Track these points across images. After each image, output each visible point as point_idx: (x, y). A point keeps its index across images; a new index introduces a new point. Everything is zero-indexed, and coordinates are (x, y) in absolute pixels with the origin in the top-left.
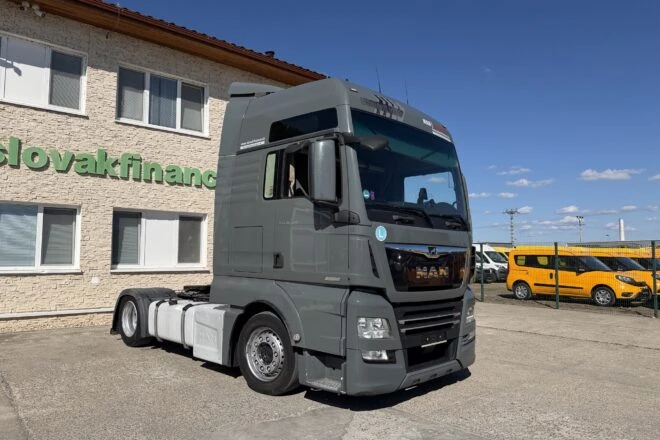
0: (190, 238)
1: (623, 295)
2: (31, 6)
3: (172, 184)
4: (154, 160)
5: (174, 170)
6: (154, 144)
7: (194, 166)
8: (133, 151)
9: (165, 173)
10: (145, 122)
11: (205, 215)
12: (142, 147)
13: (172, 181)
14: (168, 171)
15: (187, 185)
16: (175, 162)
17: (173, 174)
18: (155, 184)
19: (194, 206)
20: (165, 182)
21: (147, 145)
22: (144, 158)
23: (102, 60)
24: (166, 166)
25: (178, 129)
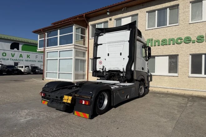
4: (158, 39)
6: (157, 33)
7: (172, 37)
8: (150, 38)
10: (156, 27)
11: (178, 55)
16: (165, 38)
19: (173, 52)
21: (155, 34)
22: (154, 39)
23: (142, 13)
24: (161, 40)
25: (168, 25)
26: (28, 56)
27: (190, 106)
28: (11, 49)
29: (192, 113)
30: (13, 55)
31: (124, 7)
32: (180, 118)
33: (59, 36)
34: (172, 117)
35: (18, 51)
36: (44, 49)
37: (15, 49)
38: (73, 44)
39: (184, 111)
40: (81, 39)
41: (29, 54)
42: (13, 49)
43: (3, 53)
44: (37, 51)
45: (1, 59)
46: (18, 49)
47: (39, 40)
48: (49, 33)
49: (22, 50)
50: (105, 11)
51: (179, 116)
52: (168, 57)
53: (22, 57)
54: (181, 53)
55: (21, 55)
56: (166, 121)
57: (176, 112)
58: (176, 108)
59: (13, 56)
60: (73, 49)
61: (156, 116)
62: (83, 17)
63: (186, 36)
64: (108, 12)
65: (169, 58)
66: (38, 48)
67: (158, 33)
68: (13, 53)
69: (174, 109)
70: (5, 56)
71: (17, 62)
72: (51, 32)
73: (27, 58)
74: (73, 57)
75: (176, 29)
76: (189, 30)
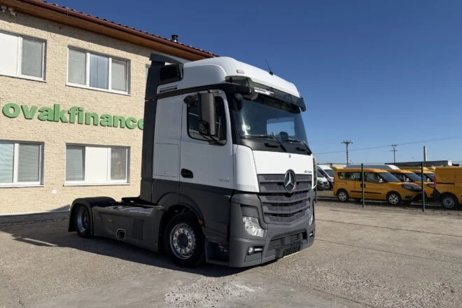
0: (119, 163)
1: (406, 197)
2: (7, 8)
7: (120, 115)
8: (78, 105)
10: (87, 86)
11: (130, 147)
12: (85, 102)
16: (108, 112)
18: (94, 127)
19: (121, 141)
21: (88, 100)
22: (86, 110)
23: (57, 44)
24: (101, 114)
25: (110, 90)
52: (110, 149)
54: (133, 144)
65: (112, 152)
67: (94, 100)
75: (126, 101)
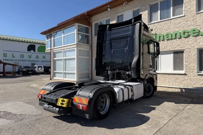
0: (179, 60)
3: (168, 40)
4: (161, 33)
5: (168, 35)
6: (160, 27)
7: (177, 30)
9: (165, 36)
10: (159, 20)
12: (157, 29)
13: (167, 39)
14: (166, 36)
15: (174, 39)
16: (169, 31)
17: (167, 36)
18: (162, 41)
19: (177, 47)
20: (165, 40)
21: (158, 28)
22: (157, 33)
23: (143, 6)
24: (165, 34)
26: (44, 57)
27: (188, 109)
28: (28, 51)
29: (186, 118)
30: (30, 56)
31: (125, 2)
32: (165, 125)
33: (63, 36)
34: (157, 124)
35: (34, 52)
36: (51, 49)
37: (32, 51)
38: (76, 43)
39: (178, 115)
40: (85, 38)
41: (44, 55)
42: (30, 51)
43: (21, 55)
44: (46, 51)
45: (20, 61)
46: (34, 51)
47: (47, 40)
48: (56, 33)
49: (38, 52)
50: (105, 7)
51: (166, 122)
53: (38, 58)
54: (187, 47)
55: (37, 56)
56: (146, 128)
57: (166, 117)
58: (169, 112)
59: (30, 58)
60: (76, 48)
61: (138, 122)
62: (85, 16)
63: (192, 27)
64: (108, 8)
66: (46, 49)
68: (30, 54)
69: (167, 113)
70: (23, 57)
71: (33, 62)
72: (58, 33)
73: (43, 58)
74: (75, 57)
75: (180, 21)
76: (196, 21)
